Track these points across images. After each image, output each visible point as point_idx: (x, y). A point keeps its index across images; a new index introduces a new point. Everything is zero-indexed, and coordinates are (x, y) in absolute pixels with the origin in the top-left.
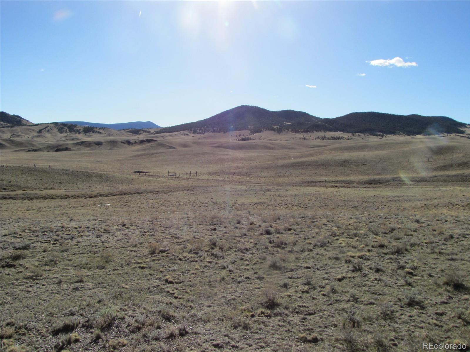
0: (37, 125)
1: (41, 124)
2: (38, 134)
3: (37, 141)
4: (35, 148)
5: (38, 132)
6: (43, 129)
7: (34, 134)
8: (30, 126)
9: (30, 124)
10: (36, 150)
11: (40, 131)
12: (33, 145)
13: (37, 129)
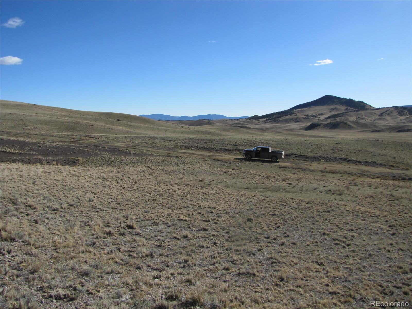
0: (379, 109)
1: (382, 108)
2: (379, 117)
3: (379, 123)
4: (378, 129)
5: (379, 115)
6: (384, 113)
7: (376, 117)
8: (372, 110)
9: (373, 109)
10: (378, 131)
11: (381, 115)
12: (375, 126)
13: (378, 112)
